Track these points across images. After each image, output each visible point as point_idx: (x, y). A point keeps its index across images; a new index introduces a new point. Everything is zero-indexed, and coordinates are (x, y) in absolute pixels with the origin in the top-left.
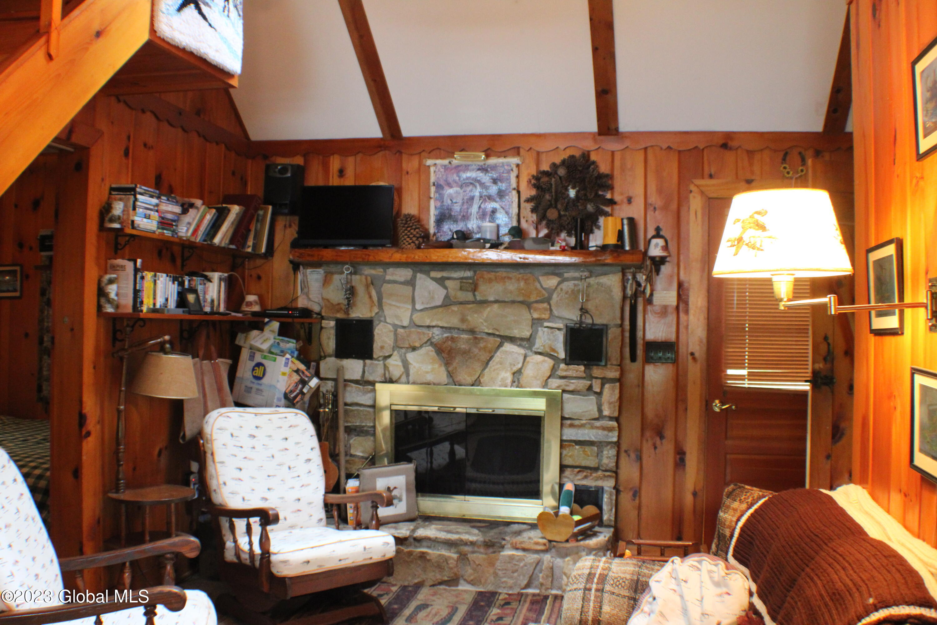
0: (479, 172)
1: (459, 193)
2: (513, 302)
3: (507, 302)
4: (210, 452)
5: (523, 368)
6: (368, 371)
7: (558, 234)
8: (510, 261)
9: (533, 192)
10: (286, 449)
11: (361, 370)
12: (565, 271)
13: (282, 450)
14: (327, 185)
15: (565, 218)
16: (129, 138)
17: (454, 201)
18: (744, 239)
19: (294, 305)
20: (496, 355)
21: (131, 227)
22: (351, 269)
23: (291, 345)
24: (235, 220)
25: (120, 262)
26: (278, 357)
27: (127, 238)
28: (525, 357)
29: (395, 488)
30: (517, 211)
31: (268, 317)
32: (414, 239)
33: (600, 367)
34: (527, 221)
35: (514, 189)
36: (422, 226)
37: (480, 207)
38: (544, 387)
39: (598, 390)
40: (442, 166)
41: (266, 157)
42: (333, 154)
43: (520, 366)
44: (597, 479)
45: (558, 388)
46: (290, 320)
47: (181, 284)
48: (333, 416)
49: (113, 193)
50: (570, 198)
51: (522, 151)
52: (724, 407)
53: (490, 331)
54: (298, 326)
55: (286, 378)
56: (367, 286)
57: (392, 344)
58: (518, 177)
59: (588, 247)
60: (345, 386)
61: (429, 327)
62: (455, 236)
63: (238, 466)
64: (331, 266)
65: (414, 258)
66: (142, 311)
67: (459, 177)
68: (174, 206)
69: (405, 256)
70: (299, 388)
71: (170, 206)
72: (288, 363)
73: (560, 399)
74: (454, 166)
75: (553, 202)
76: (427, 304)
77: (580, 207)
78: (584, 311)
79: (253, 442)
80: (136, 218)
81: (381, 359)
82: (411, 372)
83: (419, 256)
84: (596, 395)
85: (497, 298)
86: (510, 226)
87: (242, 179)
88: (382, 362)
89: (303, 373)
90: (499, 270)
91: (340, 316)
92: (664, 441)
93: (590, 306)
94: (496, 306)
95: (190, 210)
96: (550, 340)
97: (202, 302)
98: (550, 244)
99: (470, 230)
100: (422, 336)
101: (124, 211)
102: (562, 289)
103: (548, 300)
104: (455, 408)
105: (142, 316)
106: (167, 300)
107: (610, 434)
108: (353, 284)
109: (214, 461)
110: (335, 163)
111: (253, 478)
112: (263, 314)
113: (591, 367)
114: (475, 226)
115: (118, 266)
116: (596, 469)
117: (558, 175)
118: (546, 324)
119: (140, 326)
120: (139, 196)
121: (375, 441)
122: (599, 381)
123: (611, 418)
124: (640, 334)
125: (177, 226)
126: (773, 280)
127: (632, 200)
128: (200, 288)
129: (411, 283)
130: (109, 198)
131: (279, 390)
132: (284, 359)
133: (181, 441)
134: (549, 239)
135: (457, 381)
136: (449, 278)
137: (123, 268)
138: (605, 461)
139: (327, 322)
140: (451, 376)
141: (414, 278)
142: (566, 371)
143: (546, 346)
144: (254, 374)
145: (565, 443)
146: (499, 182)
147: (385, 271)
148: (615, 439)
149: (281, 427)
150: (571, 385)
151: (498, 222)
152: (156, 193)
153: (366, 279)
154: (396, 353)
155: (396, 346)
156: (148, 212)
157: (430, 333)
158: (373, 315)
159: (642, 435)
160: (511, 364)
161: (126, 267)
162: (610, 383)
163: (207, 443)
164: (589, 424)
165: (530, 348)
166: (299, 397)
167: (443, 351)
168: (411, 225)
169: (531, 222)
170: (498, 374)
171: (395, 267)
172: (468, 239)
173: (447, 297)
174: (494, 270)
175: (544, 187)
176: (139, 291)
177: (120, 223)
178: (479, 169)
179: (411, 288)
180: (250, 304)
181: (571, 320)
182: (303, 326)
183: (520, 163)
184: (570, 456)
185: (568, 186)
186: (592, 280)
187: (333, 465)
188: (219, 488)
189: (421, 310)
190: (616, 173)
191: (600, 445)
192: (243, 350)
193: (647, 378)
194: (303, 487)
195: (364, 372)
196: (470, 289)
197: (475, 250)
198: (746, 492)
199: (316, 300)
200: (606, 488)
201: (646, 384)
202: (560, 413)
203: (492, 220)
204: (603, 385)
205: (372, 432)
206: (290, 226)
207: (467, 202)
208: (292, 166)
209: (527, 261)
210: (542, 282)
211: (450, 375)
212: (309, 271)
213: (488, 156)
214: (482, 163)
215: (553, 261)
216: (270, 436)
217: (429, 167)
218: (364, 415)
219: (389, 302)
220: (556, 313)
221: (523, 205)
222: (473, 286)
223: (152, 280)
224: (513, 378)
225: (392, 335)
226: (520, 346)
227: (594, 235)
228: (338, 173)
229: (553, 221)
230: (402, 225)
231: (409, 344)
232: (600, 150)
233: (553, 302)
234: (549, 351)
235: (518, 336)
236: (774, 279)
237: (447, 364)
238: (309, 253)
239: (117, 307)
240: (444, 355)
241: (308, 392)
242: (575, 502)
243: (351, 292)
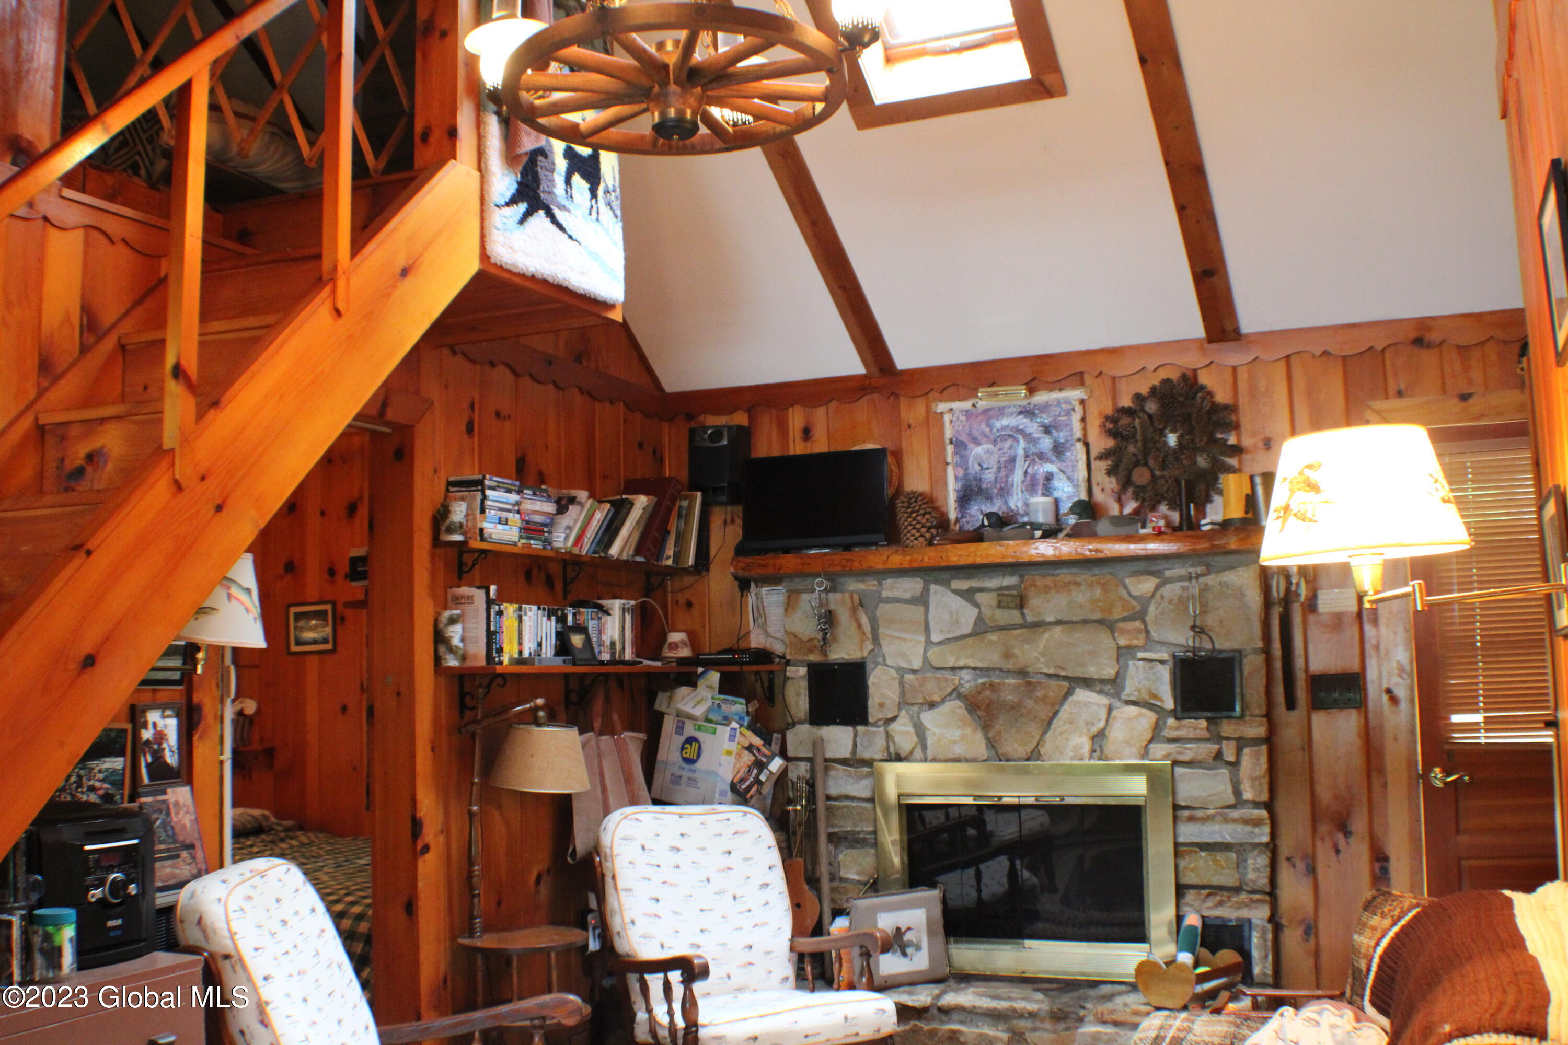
0: (1021, 417)
1: (992, 453)
2: (1085, 622)
3: (1076, 623)
4: (611, 875)
5: (1108, 728)
6: (861, 744)
7: (1153, 508)
8: (1074, 557)
9: (1110, 443)
10: (729, 868)
11: (851, 743)
12: (1166, 566)
13: (723, 870)
14: (785, 454)
15: (1163, 481)
16: (472, 406)
17: (985, 466)
18: (1292, 507)
19: (743, 645)
20: (1063, 709)
21: (479, 538)
22: (826, 584)
23: (738, 706)
24: (641, 517)
25: (465, 590)
26: (719, 727)
27: (476, 555)
28: (1110, 709)
29: (909, 929)
30: (1085, 474)
31: (702, 665)
32: (923, 530)
33: (1233, 721)
34: (1103, 490)
35: (1079, 440)
36: (936, 509)
37: (1026, 473)
38: (1142, 758)
39: (1232, 759)
40: (962, 411)
41: (690, 417)
42: (792, 405)
43: (1102, 724)
44: (1240, 906)
45: (1165, 757)
46: (736, 668)
47: (562, 620)
48: (809, 818)
49: (452, 489)
50: (1169, 447)
51: (1086, 377)
52: (1449, 779)
53: (1051, 671)
54: (753, 678)
55: (732, 759)
56: (854, 610)
57: (897, 700)
58: (1083, 420)
59: (1198, 526)
60: (827, 769)
61: (953, 669)
62: (986, 523)
63: (654, 896)
64: (797, 580)
65: (922, 561)
66: (501, 663)
67: (990, 426)
68: (545, 504)
69: (908, 558)
70: (753, 775)
71: (539, 503)
72: (735, 736)
73: (1169, 776)
74: (980, 411)
75: (1140, 457)
76: (949, 632)
77: (1184, 462)
78: (1198, 630)
79: (675, 858)
80: (485, 525)
81: (881, 723)
82: (930, 742)
83: (929, 556)
84: (1229, 768)
85: (1060, 618)
86: (1076, 499)
87: (654, 452)
88: (882, 729)
89: (759, 750)
90: (1059, 571)
91: (814, 658)
92: (1352, 840)
93: (1210, 621)
94: (1058, 630)
95: (571, 507)
96: (1147, 679)
97: (595, 646)
98: (1139, 525)
99: (1012, 511)
100: (943, 684)
101: (467, 515)
102: (1162, 597)
103: (1141, 616)
104: (1000, 798)
105: (499, 669)
106: (540, 644)
107: (1257, 830)
108: (832, 607)
109: (616, 889)
110: (796, 418)
111: (677, 913)
112: (694, 661)
113: (1218, 721)
114: (1020, 504)
115: (463, 597)
116: (1237, 890)
117: (1144, 411)
118: (1140, 655)
119: (498, 685)
120: (488, 492)
121: (877, 855)
122: (1233, 744)
123: (1256, 804)
124: (1299, 663)
125: (550, 532)
126: (1352, 564)
127: (1272, 443)
128: (592, 625)
129: (922, 600)
130: (446, 497)
131: (722, 779)
132: (728, 729)
133: (569, 860)
134: (1137, 517)
135: (1003, 755)
136: (981, 590)
137: (470, 599)
138: (1251, 875)
139: (794, 668)
140: (993, 746)
141: (926, 591)
142: (1177, 729)
143: (1143, 690)
144: (685, 756)
145: (1182, 849)
146: (1054, 431)
147: (880, 585)
148: (1265, 839)
149: (720, 835)
150: (1187, 751)
151: (1056, 494)
152: (515, 486)
153: (852, 597)
154: (903, 712)
155: (904, 703)
156: (505, 514)
157: (955, 678)
158: (865, 654)
159: (1314, 830)
160: (1087, 723)
161: (475, 598)
162: (1252, 746)
163: (606, 860)
164: (1221, 814)
165: (1117, 695)
166: (754, 789)
167: (979, 708)
168: (917, 508)
169: (1109, 491)
170: (1067, 739)
171: (894, 577)
172: (1007, 524)
173: (979, 619)
174: (1050, 572)
175: (1125, 433)
176: (495, 633)
177: (462, 534)
178: (1020, 413)
179: (922, 609)
180: (674, 646)
181: (1181, 646)
182: (758, 677)
183: (1085, 397)
184: (1193, 870)
185: (1165, 428)
186: (1211, 580)
187: (809, 894)
188: (624, 929)
189: (940, 643)
190: (1241, 401)
191: (1240, 849)
192: (666, 717)
193: (1316, 735)
194: (757, 928)
195: (855, 745)
196: (1013, 605)
197: (1018, 542)
198: (1393, 901)
199: (779, 635)
200: (1255, 921)
201: (1315, 745)
202: (1171, 799)
203: (1047, 491)
204: (1239, 751)
205: (873, 841)
206: (733, 521)
207: (1006, 467)
208: (729, 428)
209: (1100, 555)
210: (1131, 588)
211: (991, 744)
212: (764, 590)
213: (1031, 391)
214: (1025, 403)
215: (1143, 553)
216: (703, 849)
217: (942, 414)
218: (858, 814)
219: (889, 632)
220: (1154, 635)
221: (1095, 464)
222: (1017, 601)
223: (516, 615)
224: (1093, 744)
225: (896, 684)
226: (1101, 692)
227: (1214, 504)
228: (802, 435)
229: (1143, 487)
230: (903, 510)
231: (924, 698)
232: (1213, 366)
233: (1149, 618)
234: (1147, 698)
235: (1096, 677)
236: (1353, 562)
237: (986, 727)
238: (760, 562)
239: (464, 658)
240: (981, 713)
241: (767, 780)
242: (1202, 945)
243: (828, 619)
